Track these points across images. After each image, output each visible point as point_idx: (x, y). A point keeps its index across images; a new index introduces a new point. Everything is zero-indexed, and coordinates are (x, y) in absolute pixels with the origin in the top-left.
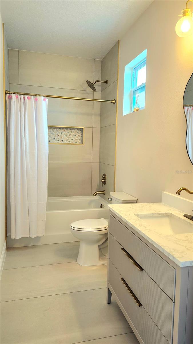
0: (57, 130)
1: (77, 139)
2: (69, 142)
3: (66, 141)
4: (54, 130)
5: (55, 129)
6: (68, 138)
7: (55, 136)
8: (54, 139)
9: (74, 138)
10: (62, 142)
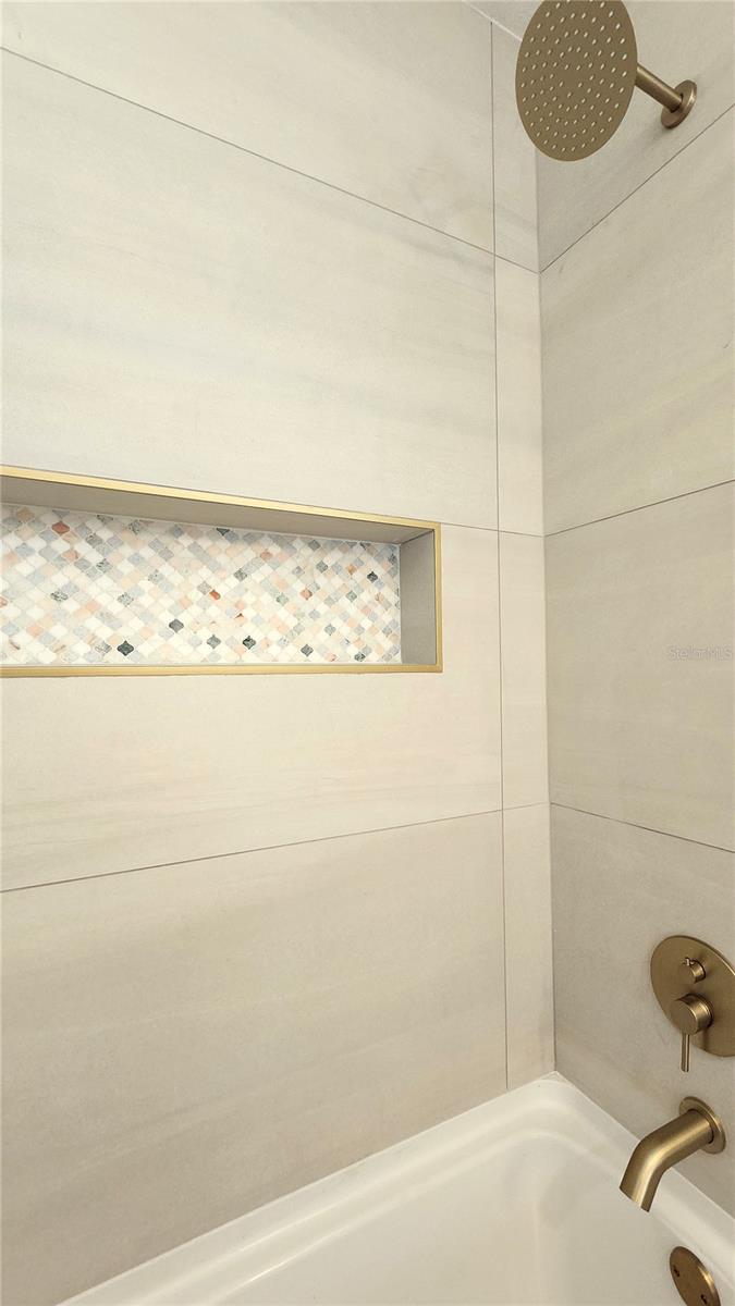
0: (205, 543)
1: (366, 623)
2: (307, 650)
3: (284, 643)
4: (167, 540)
5: (186, 541)
6: (299, 615)
7: (184, 604)
8: (175, 625)
9: (345, 617)
10: (249, 657)
